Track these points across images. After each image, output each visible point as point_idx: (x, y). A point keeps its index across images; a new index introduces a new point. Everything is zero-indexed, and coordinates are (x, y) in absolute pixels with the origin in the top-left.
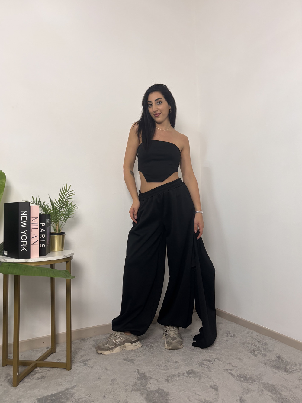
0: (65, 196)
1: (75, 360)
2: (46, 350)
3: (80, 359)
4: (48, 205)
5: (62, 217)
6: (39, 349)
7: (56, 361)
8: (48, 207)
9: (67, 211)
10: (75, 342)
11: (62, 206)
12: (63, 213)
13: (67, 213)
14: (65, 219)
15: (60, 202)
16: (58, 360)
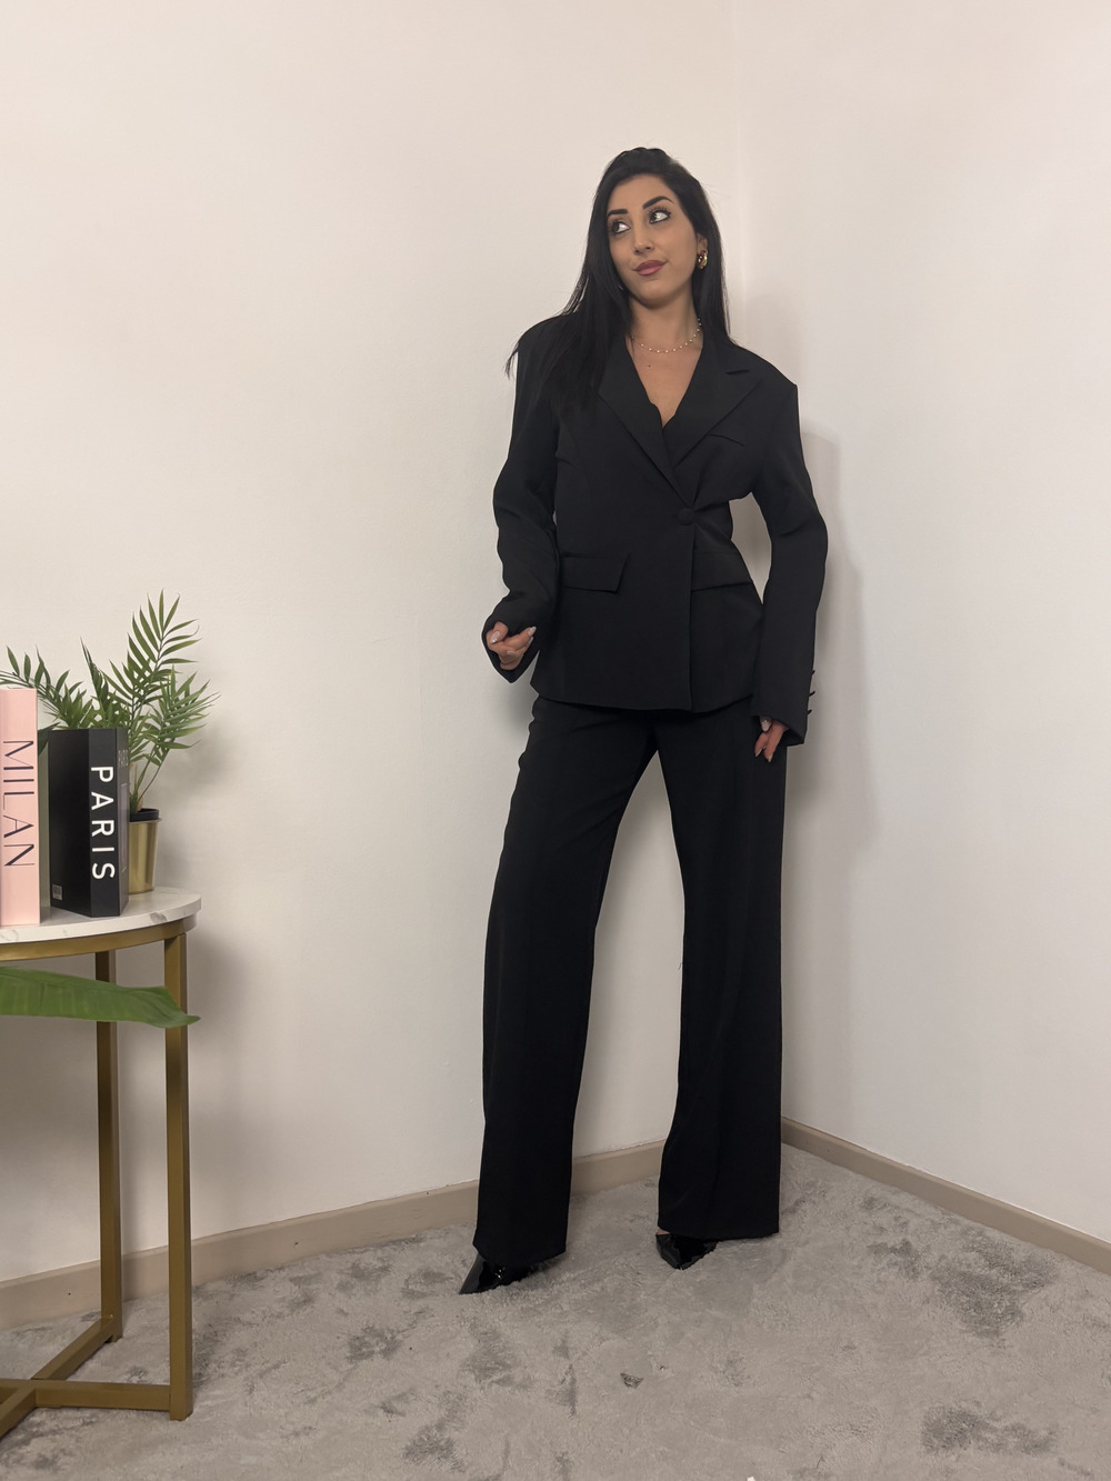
0: (156, 646)
1: (210, 1371)
2: (82, 1327)
3: (233, 1365)
4: (81, 688)
5: (145, 741)
6: (51, 1324)
7: (123, 1379)
8: (80, 696)
9: (167, 717)
10: (211, 1287)
11: (144, 696)
12: (148, 725)
13: (168, 724)
14: (157, 753)
15: (136, 675)
16: (136, 1371)
